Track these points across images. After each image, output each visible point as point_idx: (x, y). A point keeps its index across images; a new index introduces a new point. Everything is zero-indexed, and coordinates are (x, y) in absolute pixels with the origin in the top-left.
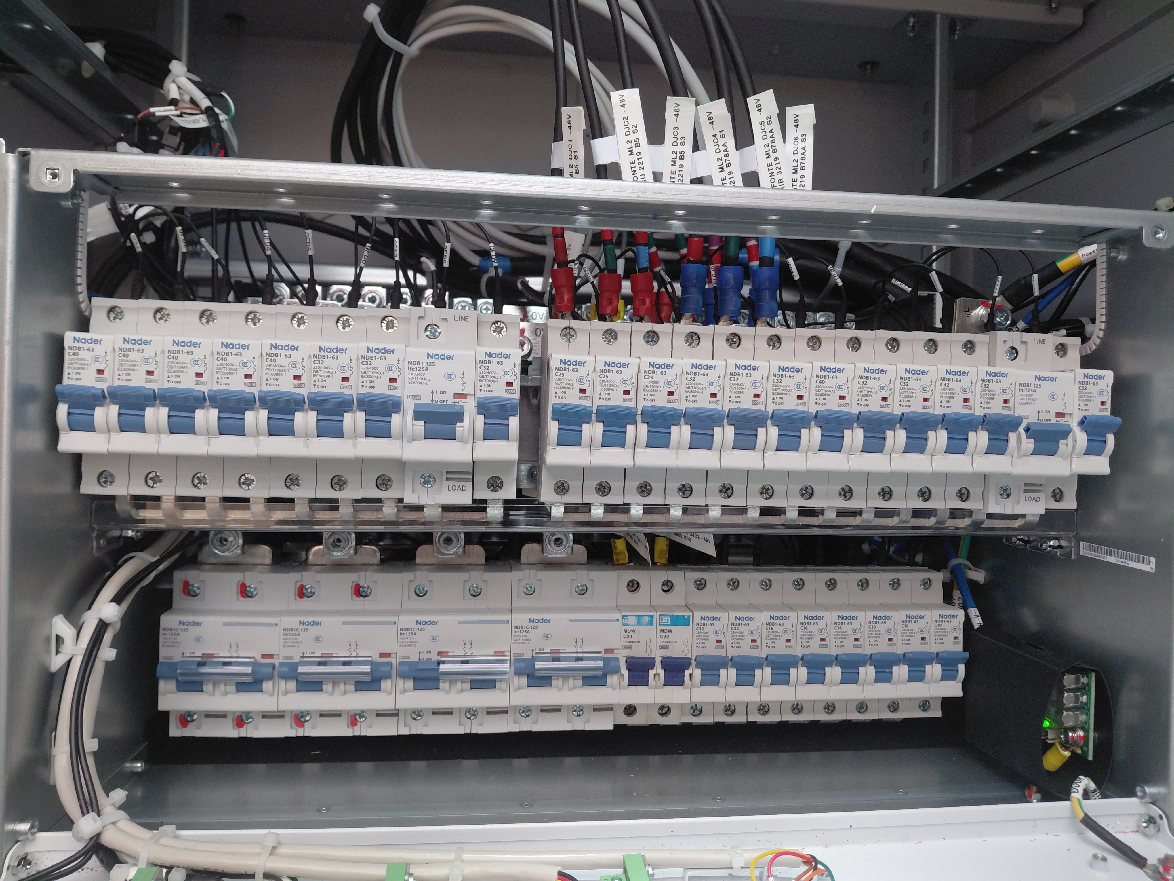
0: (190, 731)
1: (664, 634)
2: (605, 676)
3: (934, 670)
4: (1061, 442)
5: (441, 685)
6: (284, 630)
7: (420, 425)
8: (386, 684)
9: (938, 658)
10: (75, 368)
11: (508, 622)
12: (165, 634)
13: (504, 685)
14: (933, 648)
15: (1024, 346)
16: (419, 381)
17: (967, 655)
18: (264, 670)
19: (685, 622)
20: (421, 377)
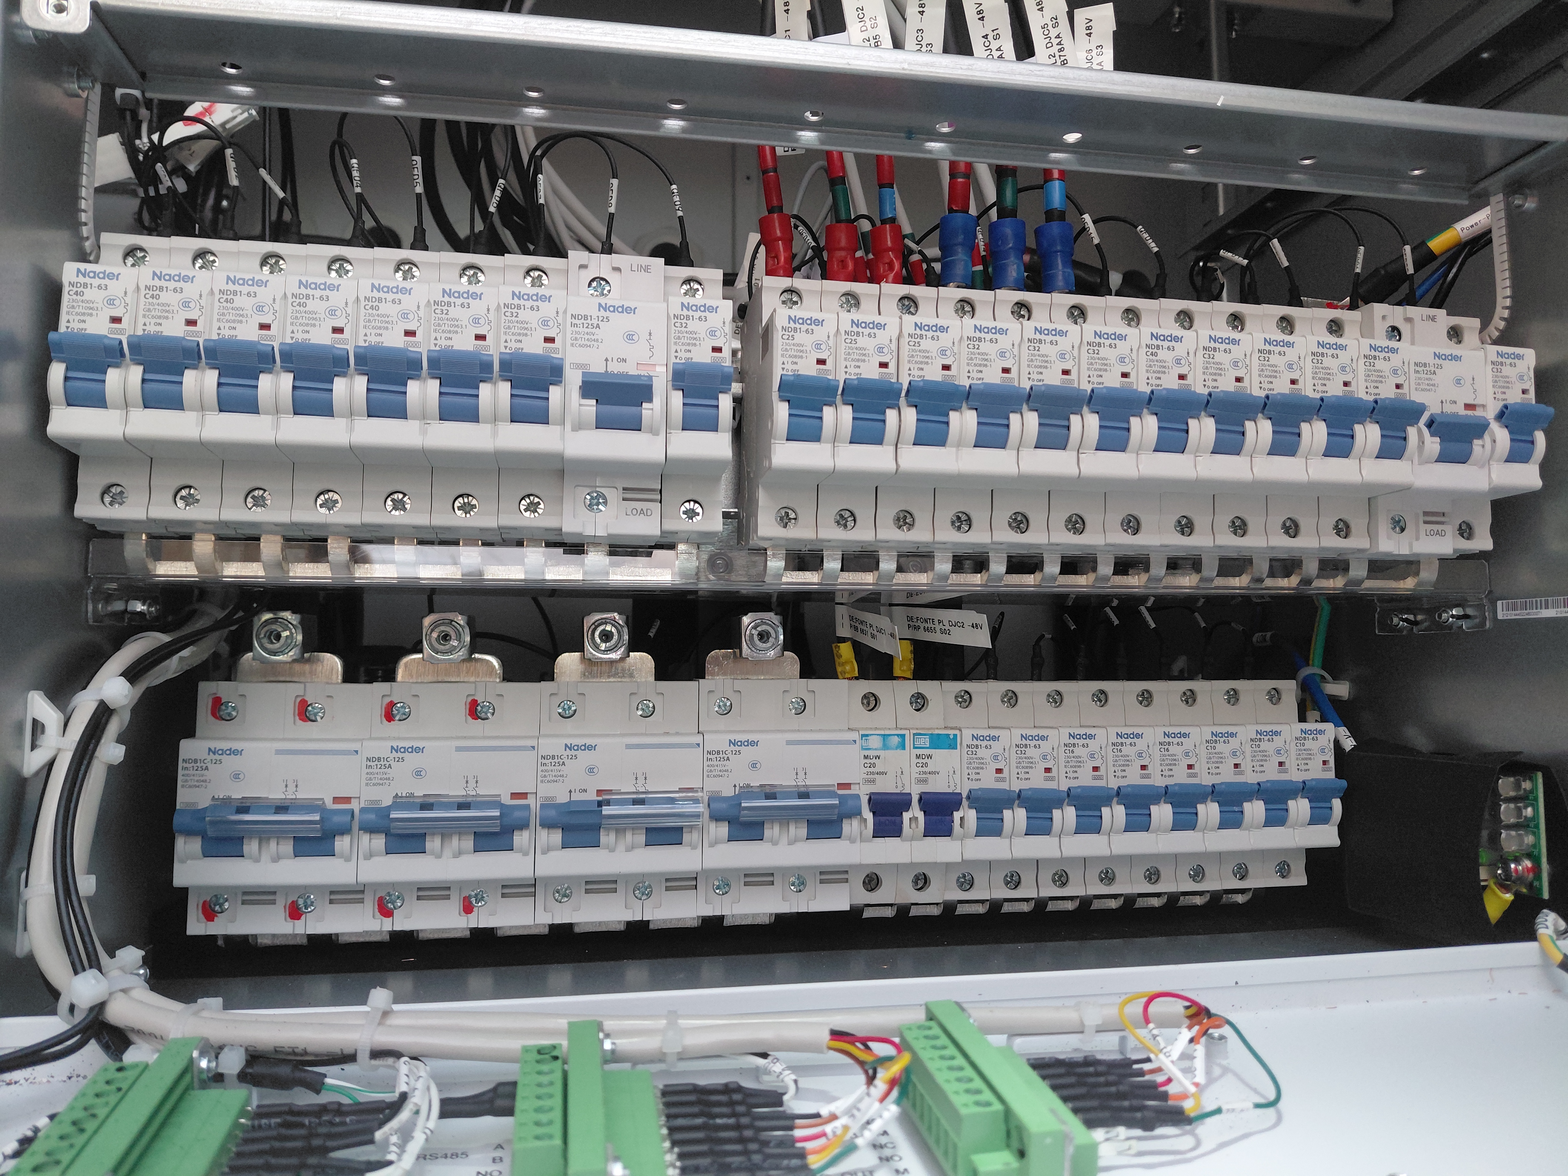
0: (220, 927)
1: (920, 761)
2: (840, 820)
3: (1300, 807)
4: (1476, 442)
5: (603, 839)
6: (368, 759)
7: (590, 406)
8: (521, 838)
9: (1304, 789)
10: (77, 314)
11: (698, 745)
12: (186, 768)
13: (695, 836)
14: (1295, 776)
15: (1408, 326)
16: (586, 342)
17: (1344, 783)
18: (337, 819)
19: (950, 743)
20: (589, 337)
